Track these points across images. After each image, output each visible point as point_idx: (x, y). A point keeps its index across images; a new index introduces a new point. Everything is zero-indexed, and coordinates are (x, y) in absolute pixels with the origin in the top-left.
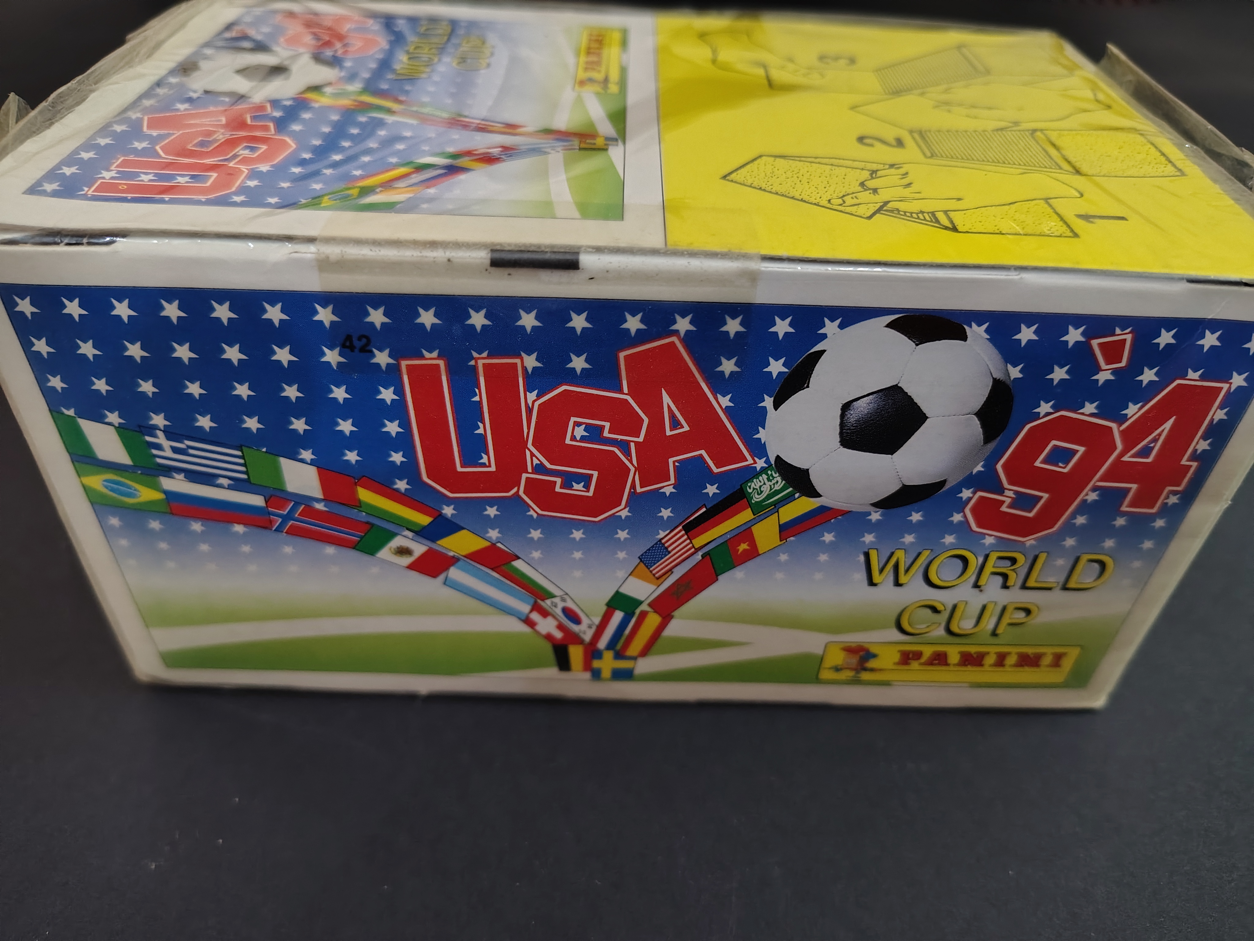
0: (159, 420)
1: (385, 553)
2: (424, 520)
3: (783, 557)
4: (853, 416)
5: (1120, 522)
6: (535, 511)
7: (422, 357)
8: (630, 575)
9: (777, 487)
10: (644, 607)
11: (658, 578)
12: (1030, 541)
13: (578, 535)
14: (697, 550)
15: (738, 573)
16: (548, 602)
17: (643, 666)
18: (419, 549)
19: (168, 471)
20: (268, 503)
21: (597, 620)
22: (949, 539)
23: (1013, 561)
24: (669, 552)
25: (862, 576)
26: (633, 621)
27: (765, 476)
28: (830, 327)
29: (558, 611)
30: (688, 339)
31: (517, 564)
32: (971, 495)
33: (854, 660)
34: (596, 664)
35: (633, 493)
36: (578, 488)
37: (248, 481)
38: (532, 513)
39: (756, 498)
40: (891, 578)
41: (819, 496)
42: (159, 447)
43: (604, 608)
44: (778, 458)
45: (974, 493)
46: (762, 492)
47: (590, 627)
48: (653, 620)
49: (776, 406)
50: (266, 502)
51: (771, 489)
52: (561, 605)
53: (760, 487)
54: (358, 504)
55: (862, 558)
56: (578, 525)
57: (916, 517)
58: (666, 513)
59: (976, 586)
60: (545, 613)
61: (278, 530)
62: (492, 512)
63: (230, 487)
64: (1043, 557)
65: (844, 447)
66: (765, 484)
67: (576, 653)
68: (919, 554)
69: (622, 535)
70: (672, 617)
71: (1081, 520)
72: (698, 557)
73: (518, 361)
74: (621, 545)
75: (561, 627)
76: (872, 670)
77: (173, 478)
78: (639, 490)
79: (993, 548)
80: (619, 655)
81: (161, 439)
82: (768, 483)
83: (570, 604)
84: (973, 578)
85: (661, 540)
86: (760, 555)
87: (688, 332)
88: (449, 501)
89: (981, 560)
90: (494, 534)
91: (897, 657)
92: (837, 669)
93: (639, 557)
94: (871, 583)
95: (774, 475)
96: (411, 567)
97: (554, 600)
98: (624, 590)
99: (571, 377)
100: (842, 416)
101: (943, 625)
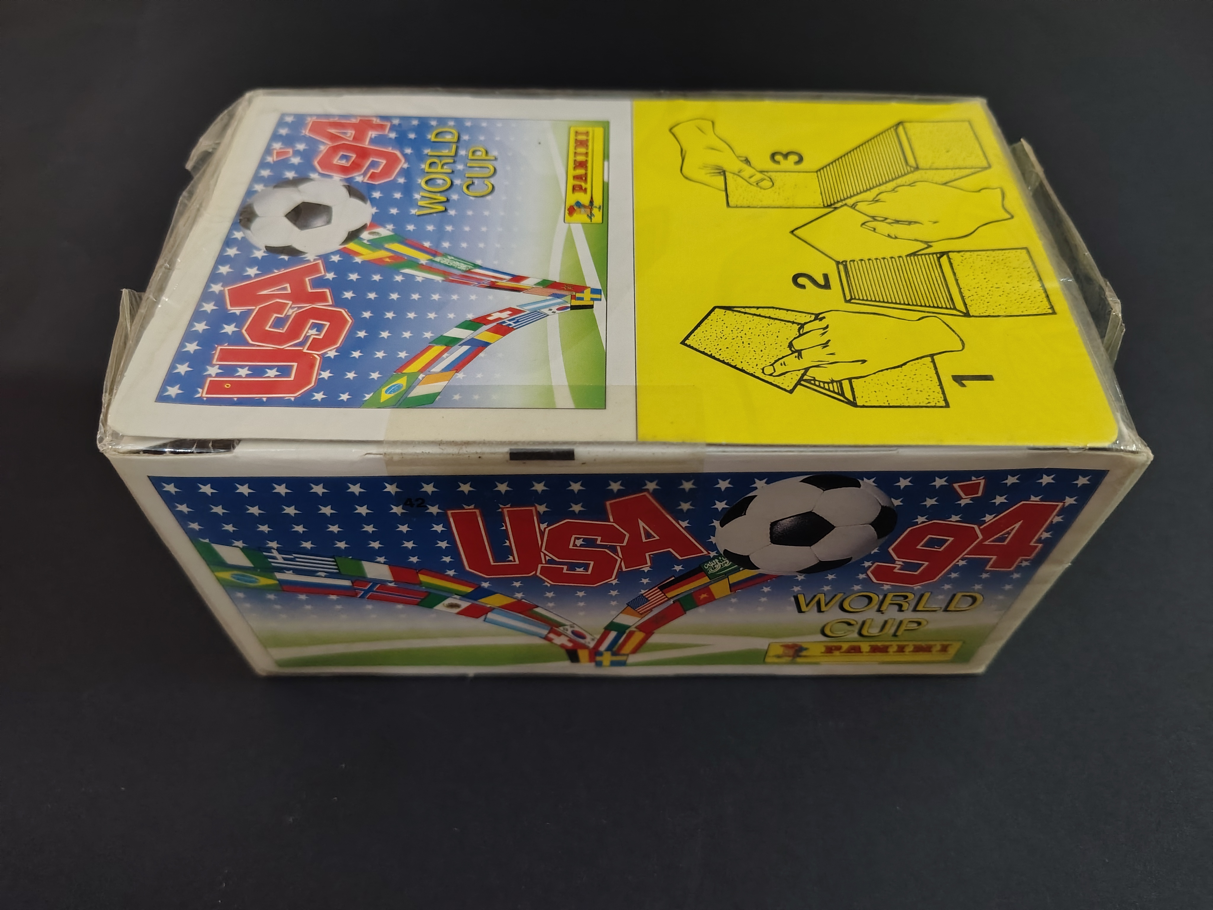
0: (274, 545)
1: (440, 607)
2: (469, 590)
3: (734, 600)
4: (779, 528)
5: (984, 576)
6: (548, 583)
7: (464, 509)
8: (621, 613)
9: (726, 565)
10: (633, 629)
11: (641, 614)
12: (917, 587)
13: (581, 594)
14: (669, 599)
15: (701, 610)
16: (561, 628)
17: (632, 659)
18: (465, 604)
19: (281, 570)
20: (354, 584)
21: (598, 637)
22: (856, 588)
23: (906, 597)
24: (649, 600)
25: (794, 608)
26: (625, 636)
27: (717, 560)
28: (759, 484)
29: (569, 633)
30: (655, 493)
31: (538, 610)
32: (871, 565)
33: (791, 652)
34: (598, 658)
35: (620, 572)
36: (580, 571)
37: (339, 573)
38: (546, 584)
39: (711, 571)
40: (816, 608)
41: (758, 568)
42: (274, 558)
43: (602, 631)
44: (725, 551)
45: (873, 564)
46: (715, 568)
47: (593, 640)
48: (639, 636)
49: (722, 525)
50: (352, 583)
51: (722, 566)
52: (570, 630)
53: (714, 566)
54: (420, 583)
55: (793, 599)
56: (581, 589)
57: (830, 577)
58: (645, 581)
59: (879, 610)
60: (559, 634)
61: (362, 597)
62: (517, 584)
63: (325, 577)
64: (927, 595)
65: (774, 544)
66: (717, 564)
67: (583, 654)
68: (835, 596)
69: (614, 593)
70: (653, 633)
71: (954, 575)
72: (671, 602)
73: (533, 508)
74: (612, 598)
75: (570, 640)
76: (805, 656)
77: (285, 573)
78: (624, 569)
79: (889, 591)
80: (614, 654)
81: (275, 553)
82: (719, 564)
83: (577, 629)
84: (876, 607)
85: (642, 595)
86: (715, 599)
87: (655, 490)
88: (486, 580)
89: (881, 597)
90: (519, 595)
91: (823, 649)
92: (779, 657)
93: (627, 604)
94: (800, 611)
95: (724, 559)
96: (459, 613)
97: (566, 627)
98: (616, 621)
99: (573, 515)
100: (771, 529)
101: (857, 631)
